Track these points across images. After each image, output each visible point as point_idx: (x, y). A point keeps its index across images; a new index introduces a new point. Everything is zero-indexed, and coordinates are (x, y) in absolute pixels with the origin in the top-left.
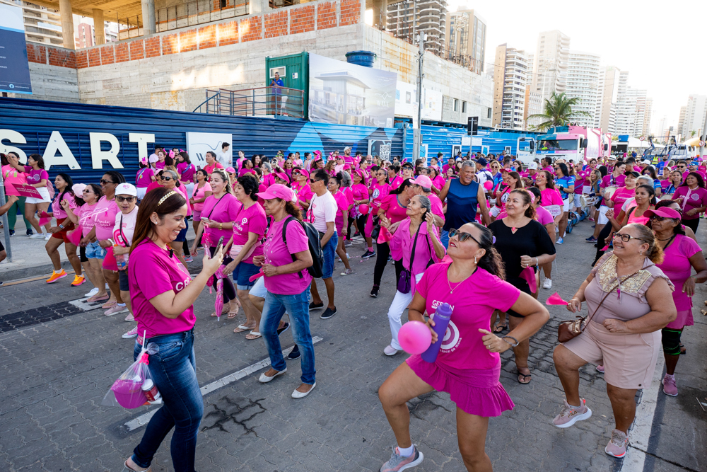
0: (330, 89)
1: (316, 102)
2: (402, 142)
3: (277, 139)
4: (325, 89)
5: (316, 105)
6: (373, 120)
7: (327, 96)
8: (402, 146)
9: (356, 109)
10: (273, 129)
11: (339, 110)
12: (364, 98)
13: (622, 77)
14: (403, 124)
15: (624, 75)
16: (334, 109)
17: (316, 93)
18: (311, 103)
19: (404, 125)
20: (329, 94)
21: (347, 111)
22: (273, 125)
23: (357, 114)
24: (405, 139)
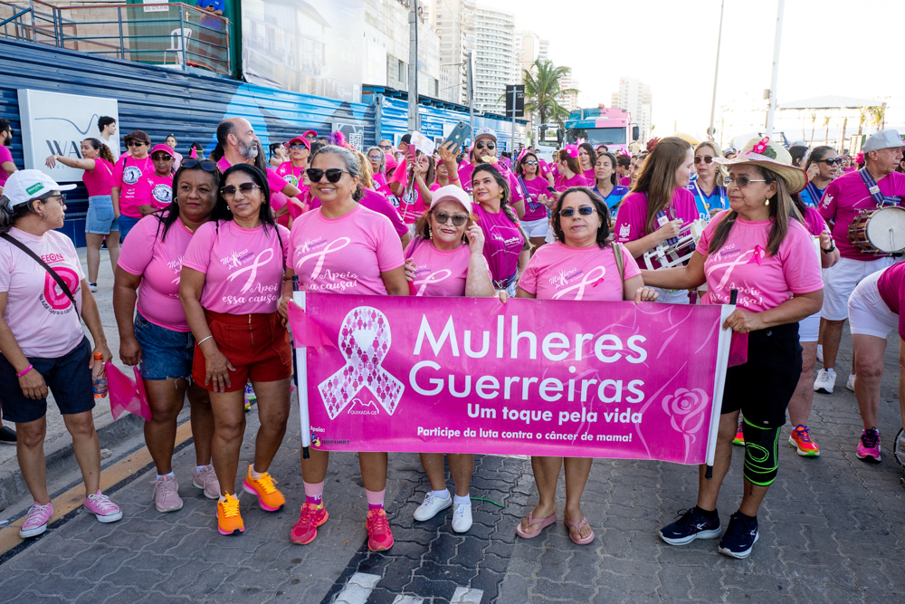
0: (274, 21)
1: (254, 45)
2: (373, 129)
3: (194, 114)
4: (267, 18)
5: (254, 51)
6: (336, 86)
7: (271, 33)
8: (374, 136)
9: (314, 65)
10: (186, 93)
11: (290, 64)
12: (324, 45)
13: (541, 48)
14: (374, 96)
15: (544, 46)
16: (282, 60)
17: (254, 25)
18: (245, 46)
19: (377, 98)
20: (273, 30)
21: (301, 67)
22: (187, 86)
23: (315, 73)
24: (378, 125)
